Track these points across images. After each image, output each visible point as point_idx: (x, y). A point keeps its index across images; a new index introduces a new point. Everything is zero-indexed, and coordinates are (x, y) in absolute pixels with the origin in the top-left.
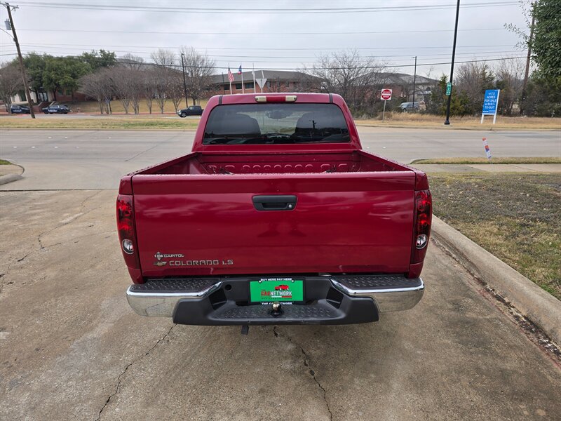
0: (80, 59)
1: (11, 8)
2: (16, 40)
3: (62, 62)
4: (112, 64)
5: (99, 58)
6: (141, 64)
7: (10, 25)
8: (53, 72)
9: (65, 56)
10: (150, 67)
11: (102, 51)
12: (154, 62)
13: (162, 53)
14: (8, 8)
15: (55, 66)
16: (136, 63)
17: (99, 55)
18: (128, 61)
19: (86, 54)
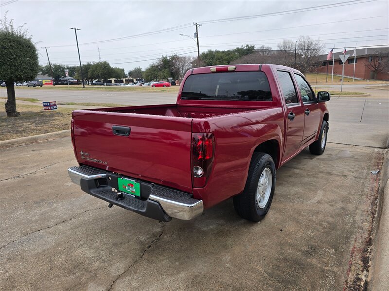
0: (234, 51)
1: (198, 26)
2: (198, 44)
3: (224, 54)
4: (252, 52)
5: (245, 50)
6: (270, 51)
7: (197, 36)
8: (218, 60)
9: (226, 50)
10: (276, 53)
11: (247, 45)
12: (279, 49)
13: (285, 43)
14: (197, 26)
15: (220, 57)
16: (266, 51)
17: (245, 48)
18: (262, 50)
19: (238, 48)
